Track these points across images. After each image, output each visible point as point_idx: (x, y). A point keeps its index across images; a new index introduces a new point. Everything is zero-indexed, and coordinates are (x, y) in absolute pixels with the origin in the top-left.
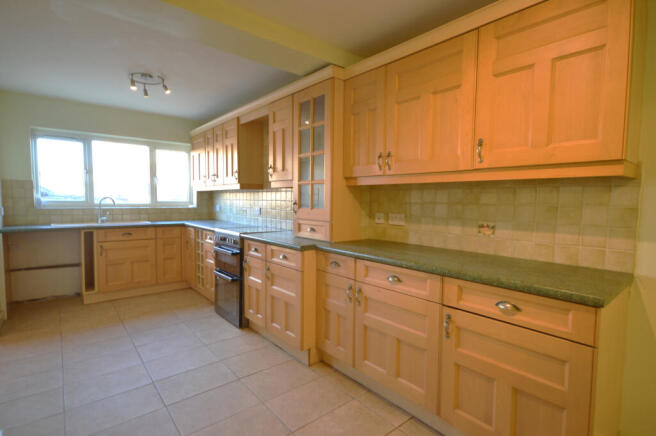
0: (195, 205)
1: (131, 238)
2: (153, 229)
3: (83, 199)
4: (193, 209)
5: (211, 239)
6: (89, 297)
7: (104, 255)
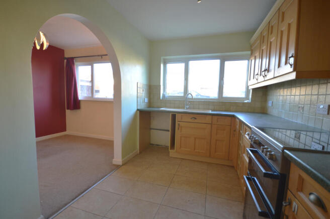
0: (250, 101)
1: (196, 121)
2: (210, 116)
3: (182, 95)
4: (248, 103)
5: (248, 134)
6: (172, 153)
7: (180, 129)
